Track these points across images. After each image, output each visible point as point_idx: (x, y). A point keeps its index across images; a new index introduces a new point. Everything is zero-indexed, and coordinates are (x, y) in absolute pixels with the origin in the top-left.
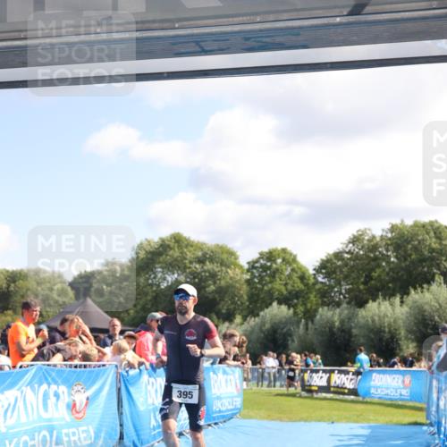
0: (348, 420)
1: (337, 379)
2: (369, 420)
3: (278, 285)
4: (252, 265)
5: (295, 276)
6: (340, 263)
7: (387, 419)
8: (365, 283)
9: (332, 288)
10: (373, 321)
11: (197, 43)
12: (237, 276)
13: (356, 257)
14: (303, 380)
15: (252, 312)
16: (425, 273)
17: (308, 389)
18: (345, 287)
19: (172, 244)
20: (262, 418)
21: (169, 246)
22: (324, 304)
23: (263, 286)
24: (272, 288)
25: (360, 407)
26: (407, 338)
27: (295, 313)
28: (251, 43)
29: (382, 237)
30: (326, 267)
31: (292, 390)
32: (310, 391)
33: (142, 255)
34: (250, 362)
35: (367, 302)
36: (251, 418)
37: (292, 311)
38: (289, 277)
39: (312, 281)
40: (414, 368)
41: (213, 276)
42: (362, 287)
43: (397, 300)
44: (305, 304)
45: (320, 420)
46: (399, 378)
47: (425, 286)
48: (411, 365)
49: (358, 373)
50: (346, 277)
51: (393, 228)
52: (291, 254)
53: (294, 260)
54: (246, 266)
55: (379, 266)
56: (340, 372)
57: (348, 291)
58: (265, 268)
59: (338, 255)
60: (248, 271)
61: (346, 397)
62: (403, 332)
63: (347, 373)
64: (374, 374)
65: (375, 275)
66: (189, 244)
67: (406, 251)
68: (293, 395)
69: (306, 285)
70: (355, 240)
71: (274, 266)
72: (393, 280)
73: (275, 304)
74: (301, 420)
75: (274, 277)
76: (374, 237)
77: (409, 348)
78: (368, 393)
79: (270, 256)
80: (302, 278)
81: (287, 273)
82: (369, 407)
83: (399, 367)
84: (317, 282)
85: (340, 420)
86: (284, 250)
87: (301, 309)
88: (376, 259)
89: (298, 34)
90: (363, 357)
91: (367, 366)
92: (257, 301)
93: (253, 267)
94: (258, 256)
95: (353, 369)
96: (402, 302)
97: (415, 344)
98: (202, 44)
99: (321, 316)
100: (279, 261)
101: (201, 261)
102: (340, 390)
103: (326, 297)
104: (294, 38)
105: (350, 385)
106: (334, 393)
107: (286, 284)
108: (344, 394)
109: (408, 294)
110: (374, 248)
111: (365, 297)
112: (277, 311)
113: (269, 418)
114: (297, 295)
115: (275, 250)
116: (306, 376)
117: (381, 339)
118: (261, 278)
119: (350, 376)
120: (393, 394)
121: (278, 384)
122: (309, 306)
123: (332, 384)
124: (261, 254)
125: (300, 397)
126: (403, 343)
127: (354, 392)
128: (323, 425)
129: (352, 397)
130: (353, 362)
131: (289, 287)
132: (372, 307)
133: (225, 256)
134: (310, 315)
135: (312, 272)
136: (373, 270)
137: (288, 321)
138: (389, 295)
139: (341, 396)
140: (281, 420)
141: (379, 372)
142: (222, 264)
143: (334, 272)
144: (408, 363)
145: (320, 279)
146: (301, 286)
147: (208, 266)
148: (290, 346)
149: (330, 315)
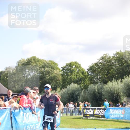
0: (101, 127)
2: (109, 127)
3: (73, 76)
4: (63, 69)
5: (80, 73)
6: (97, 67)
8: (107, 75)
9: (94, 76)
12: (58, 73)
13: (104, 65)
14: (84, 112)
15: (64, 86)
18: (99, 76)
19: (32, 61)
20: (68, 127)
21: (31, 61)
22: (91, 83)
24: (71, 77)
25: (106, 122)
26: (123, 96)
27: (80, 87)
29: (113, 57)
30: (92, 69)
31: (80, 116)
32: (87, 117)
33: (20, 65)
35: (108, 82)
36: (64, 127)
39: (87, 74)
40: (126, 107)
41: (48, 73)
42: (106, 76)
44: (84, 83)
45: (90, 128)
46: (120, 111)
47: (129, 75)
48: (125, 106)
49: (105, 109)
50: (100, 73)
51: (117, 53)
52: (78, 64)
53: (80, 66)
54: (61, 69)
55: (112, 68)
56: (98, 109)
57: (100, 78)
58: (68, 69)
59: (96, 64)
60: (62, 71)
62: (122, 93)
63: (100, 109)
65: (110, 71)
66: (39, 61)
67: (122, 62)
68: (80, 118)
69: (85, 76)
70: (103, 58)
71: (72, 68)
72: (118, 73)
73: (72, 84)
75: (72, 73)
76: (110, 57)
77: (124, 99)
78: (108, 117)
79: (70, 65)
80: (83, 73)
81: (77, 71)
83: (120, 107)
84: (88, 75)
85: (97, 128)
86: (76, 62)
87: (82, 85)
88: (111, 65)
91: (108, 106)
92: (66, 82)
93: (64, 69)
95: (103, 108)
96: (121, 82)
97: (126, 98)
99: (90, 88)
100: (74, 67)
101: (44, 67)
102: (98, 116)
103: (92, 81)
106: (96, 117)
107: (76, 76)
108: (99, 117)
109: (123, 78)
110: (110, 61)
111: (107, 80)
112: (73, 86)
113: (71, 127)
114: (81, 79)
115: (72, 63)
117: (113, 96)
118: (67, 73)
120: (118, 117)
121: (74, 114)
122: (86, 84)
123: (95, 113)
124: (67, 64)
125: (83, 119)
127: (103, 116)
128: (92, 129)
129: (103, 118)
131: (78, 77)
132: (109, 83)
133: (53, 65)
134: (86, 87)
136: (110, 69)
137: (78, 90)
138: (117, 79)
139: (98, 118)
140: (75, 128)
141: (113, 109)
142: (52, 68)
143: (95, 71)
145: (90, 73)
146: (83, 76)
147: (46, 69)
148: (79, 99)
149: (94, 87)
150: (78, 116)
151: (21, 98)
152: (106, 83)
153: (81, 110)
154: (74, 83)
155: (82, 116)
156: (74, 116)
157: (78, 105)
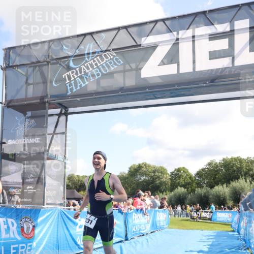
0: (208, 229)
1: (204, 214)
2: (216, 230)
3: (182, 181)
5: (188, 177)
6: (204, 172)
7: (223, 229)
8: (213, 180)
9: (201, 181)
10: (216, 193)
11: (154, 95)
12: (166, 178)
13: (211, 170)
14: (191, 214)
15: (172, 190)
16: (236, 176)
17: (192, 218)
18: (206, 181)
20: (176, 229)
21: (142, 167)
22: (198, 187)
23: (176, 180)
24: (179, 182)
25: (212, 225)
26: (229, 200)
28: (172, 95)
29: (219, 163)
30: (199, 174)
31: (187, 218)
32: (194, 219)
33: (132, 169)
34: (171, 208)
35: (214, 186)
36: (172, 228)
37: (186, 189)
38: (186, 177)
39: (194, 179)
40: (232, 211)
41: (158, 177)
42: (212, 181)
43: (225, 185)
44: (191, 188)
45: (198, 229)
46: (227, 214)
47: (237, 180)
48: (231, 209)
49: (211, 212)
50: (206, 177)
51: (224, 160)
52: (186, 169)
53: (187, 171)
54: (170, 174)
55: (219, 173)
56: (205, 212)
57: (207, 182)
58: (176, 174)
59: (203, 170)
60: (170, 176)
61: (207, 221)
62: (228, 198)
63: (207, 212)
64: (218, 213)
65: (217, 176)
66: (149, 166)
67: (228, 168)
68: (187, 220)
69: (192, 180)
70: (210, 164)
71: (180, 174)
72: (224, 179)
73: (179, 188)
74: (191, 229)
75: (180, 177)
76: (216, 163)
77: (230, 203)
78: (215, 219)
79: (179, 170)
80: (190, 178)
81: (184, 176)
82: (215, 225)
83: (227, 210)
84: (196, 179)
85: (204, 230)
86: (184, 168)
87: (190, 189)
88: (217, 171)
89: (190, 91)
90: (213, 206)
92: (173, 187)
93: (172, 174)
94: (174, 170)
95: (209, 211)
96: (227, 186)
97: (232, 202)
98: (156, 95)
99: (197, 191)
100: (182, 172)
101: (154, 172)
102: (205, 219)
103: (199, 185)
104: (188, 92)
105: (208, 217)
106: (203, 219)
107: (184, 180)
108: (206, 220)
109: (230, 183)
110: (217, 167)
111: (214, 184)
112: (180, 190)
113: (179, 228)
114: (189, 184)
115: (180, 168)
116: (192, 213)
117: (220, 200)
118: (175, 178)
119: (209, 213)
120: (225, 220)
121: (182, 216)
122: (193, 188)
123: (202, 216)
124: (175, 169)
125: (190, 221)
126: (228, 201)
127: (210, 219)
128: (199, 231)
129: (209, 221)
130: (209, 208)
131: (186, 181)
132: (216, 187)
133: (162, 170)
134: (193, 191)
135: (194, 175)
136: (216, 175)
137: (186, 194)
138: (222, 184)
139: (205, 221)
140: (183, 229)
141: (219, 212)
142: (162, 172)
143: (202, 176)
144: (230, 209)
145: (197, 178)
146: (190, 181)
147: (157, 174)
148: (186, 203)
149: (201, 191)
150: (185, 218)
151: (135, 201)
152: (212, 187)
153: (189, 212)
154: (181, 187)
155: (189, 218)
156: (182, 218)
157: (186, 208)
